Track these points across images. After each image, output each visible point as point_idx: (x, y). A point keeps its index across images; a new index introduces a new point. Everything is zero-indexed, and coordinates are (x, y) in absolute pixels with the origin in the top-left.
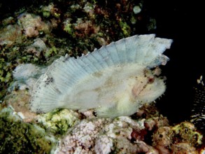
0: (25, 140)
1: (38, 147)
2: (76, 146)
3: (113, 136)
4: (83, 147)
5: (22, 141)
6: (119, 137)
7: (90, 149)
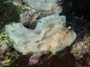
0: (14, 9)
1: (17, 12)
2: (28, 15)
3: (39, 14)
4: (30, 16)
5: (13, 10)
6: (41, 16)
7: (31, 17)
